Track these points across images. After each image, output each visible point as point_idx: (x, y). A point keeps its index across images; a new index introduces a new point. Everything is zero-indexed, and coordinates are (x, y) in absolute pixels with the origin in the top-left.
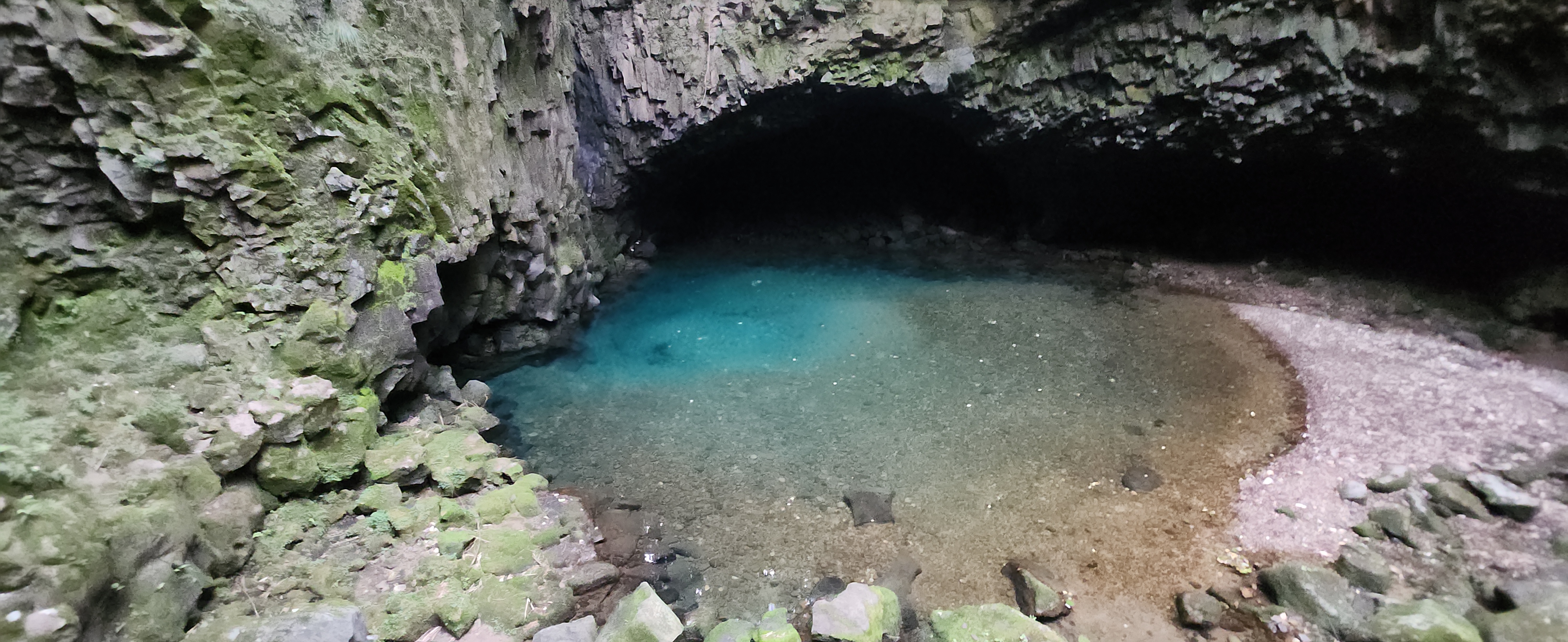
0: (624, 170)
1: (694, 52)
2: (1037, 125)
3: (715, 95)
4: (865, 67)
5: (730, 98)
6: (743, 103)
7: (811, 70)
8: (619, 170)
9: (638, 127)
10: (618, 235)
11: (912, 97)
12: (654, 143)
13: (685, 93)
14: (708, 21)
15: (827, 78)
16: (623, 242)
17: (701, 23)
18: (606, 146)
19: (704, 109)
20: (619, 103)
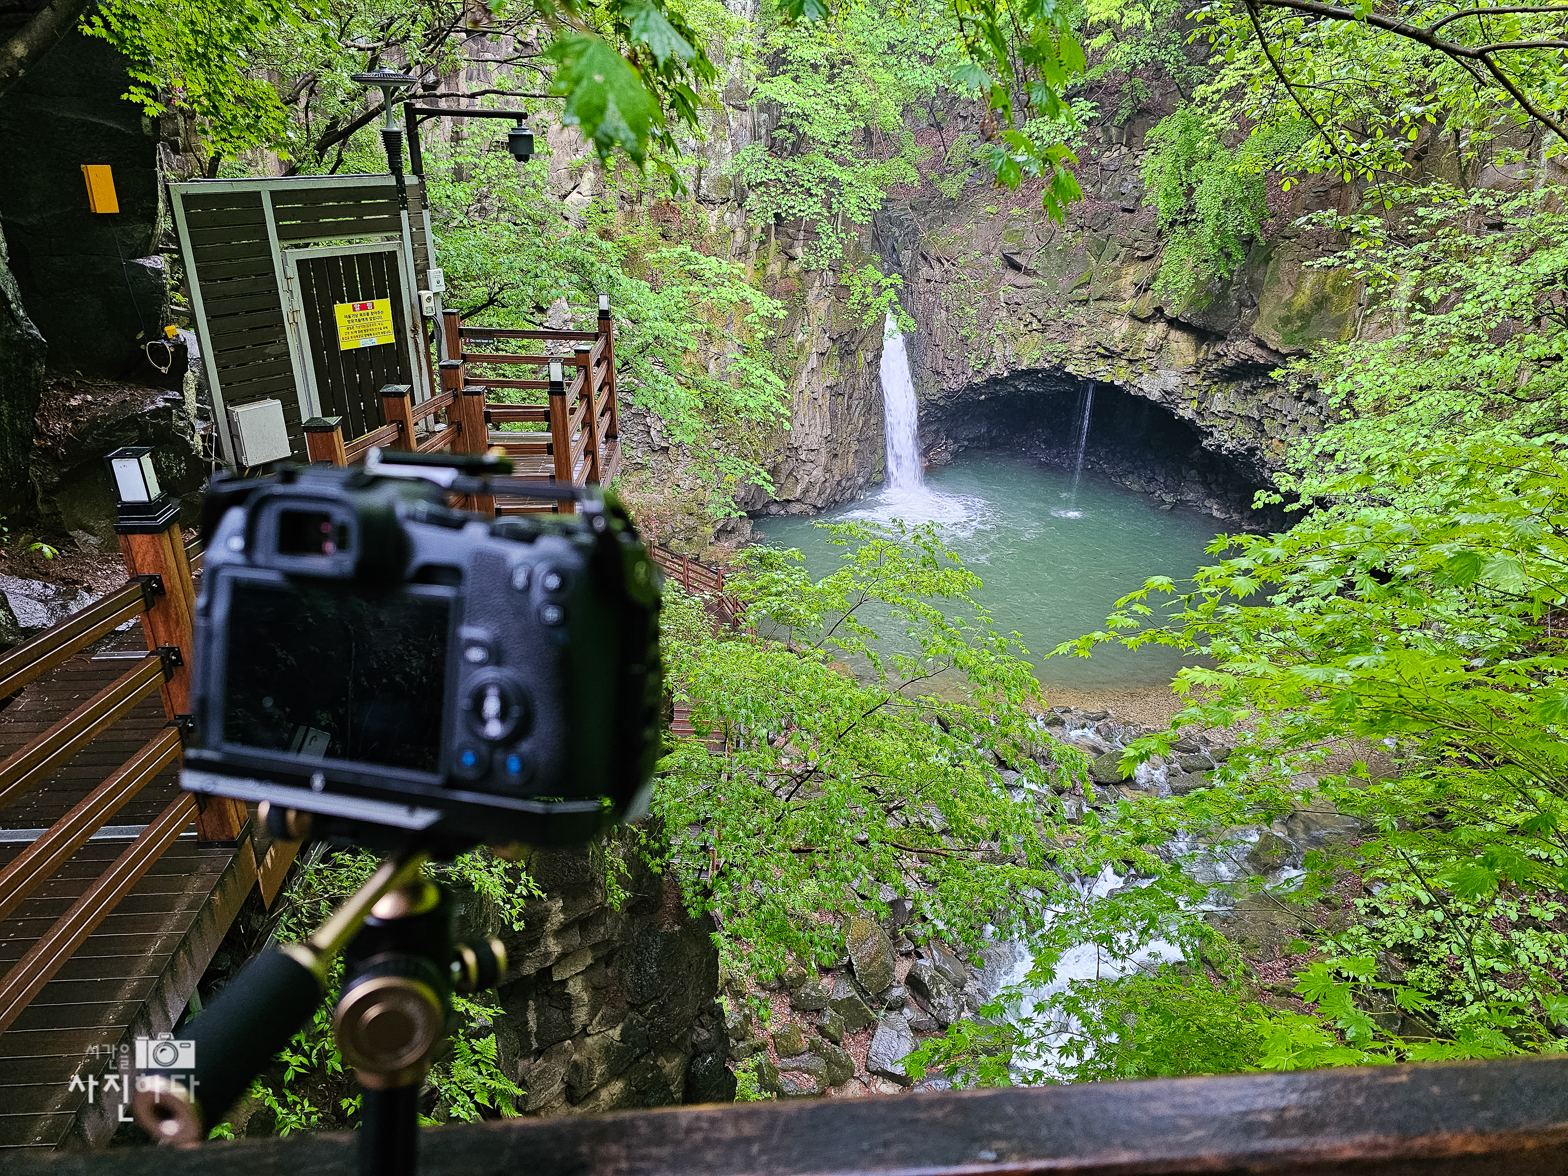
2: (1229, 445)
3: (987, 364)
4: (1101, 366)
5: (997, 368)
6: (1006, 374)
7: (1056, 361)
11: (1136, 397)
12: (945, 386)
14: (991, 310)
15: (1070, 369)
19: (979, 372)
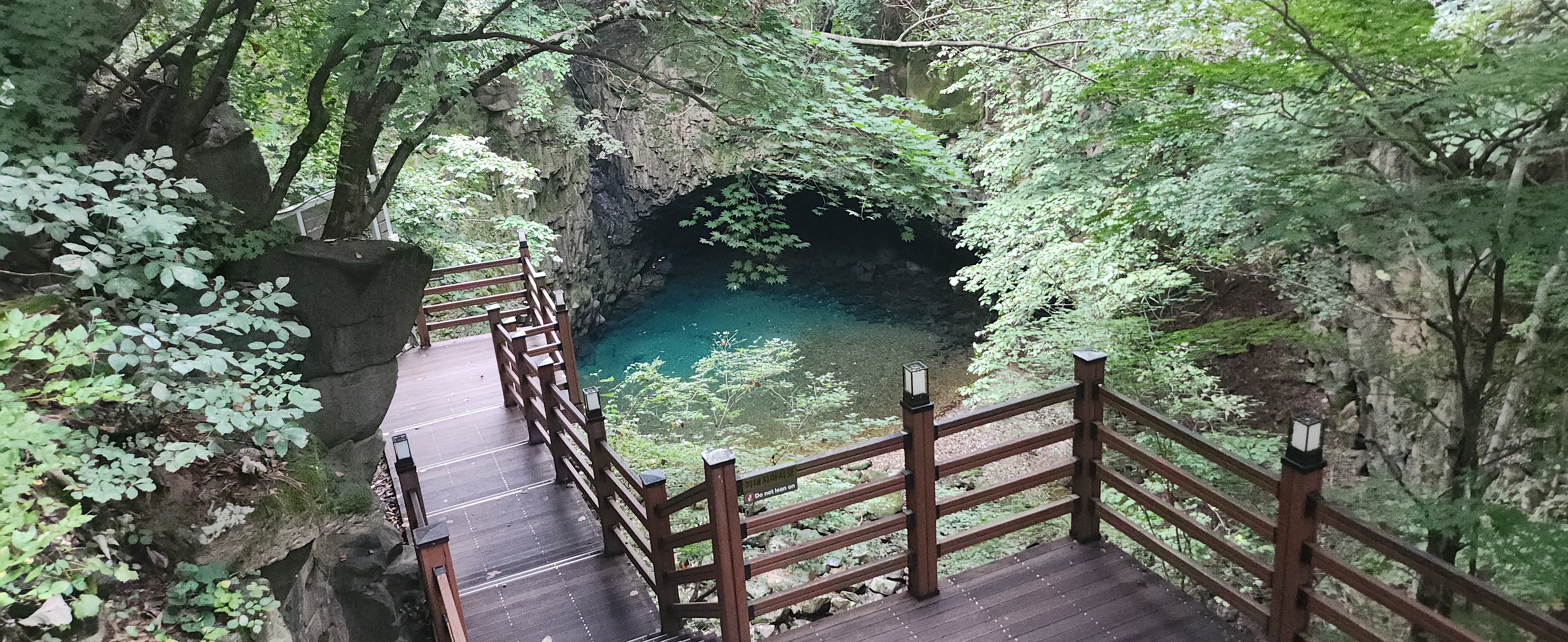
0: (636, 218)
1: (675, 148)
2: (909, 214)
3: (690, 177)
5: (700, 179)
6: (709, 184)
8: (632, 218)
9: (642, 191)
10: (636, 261)
12: (655, 202)
13: (670, 173)
14: (683, 129)
16: (641, 265)
17: (678, 131)
18: (624, 200)
19: (684, 186)
20: (632, 174)
